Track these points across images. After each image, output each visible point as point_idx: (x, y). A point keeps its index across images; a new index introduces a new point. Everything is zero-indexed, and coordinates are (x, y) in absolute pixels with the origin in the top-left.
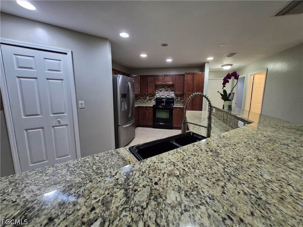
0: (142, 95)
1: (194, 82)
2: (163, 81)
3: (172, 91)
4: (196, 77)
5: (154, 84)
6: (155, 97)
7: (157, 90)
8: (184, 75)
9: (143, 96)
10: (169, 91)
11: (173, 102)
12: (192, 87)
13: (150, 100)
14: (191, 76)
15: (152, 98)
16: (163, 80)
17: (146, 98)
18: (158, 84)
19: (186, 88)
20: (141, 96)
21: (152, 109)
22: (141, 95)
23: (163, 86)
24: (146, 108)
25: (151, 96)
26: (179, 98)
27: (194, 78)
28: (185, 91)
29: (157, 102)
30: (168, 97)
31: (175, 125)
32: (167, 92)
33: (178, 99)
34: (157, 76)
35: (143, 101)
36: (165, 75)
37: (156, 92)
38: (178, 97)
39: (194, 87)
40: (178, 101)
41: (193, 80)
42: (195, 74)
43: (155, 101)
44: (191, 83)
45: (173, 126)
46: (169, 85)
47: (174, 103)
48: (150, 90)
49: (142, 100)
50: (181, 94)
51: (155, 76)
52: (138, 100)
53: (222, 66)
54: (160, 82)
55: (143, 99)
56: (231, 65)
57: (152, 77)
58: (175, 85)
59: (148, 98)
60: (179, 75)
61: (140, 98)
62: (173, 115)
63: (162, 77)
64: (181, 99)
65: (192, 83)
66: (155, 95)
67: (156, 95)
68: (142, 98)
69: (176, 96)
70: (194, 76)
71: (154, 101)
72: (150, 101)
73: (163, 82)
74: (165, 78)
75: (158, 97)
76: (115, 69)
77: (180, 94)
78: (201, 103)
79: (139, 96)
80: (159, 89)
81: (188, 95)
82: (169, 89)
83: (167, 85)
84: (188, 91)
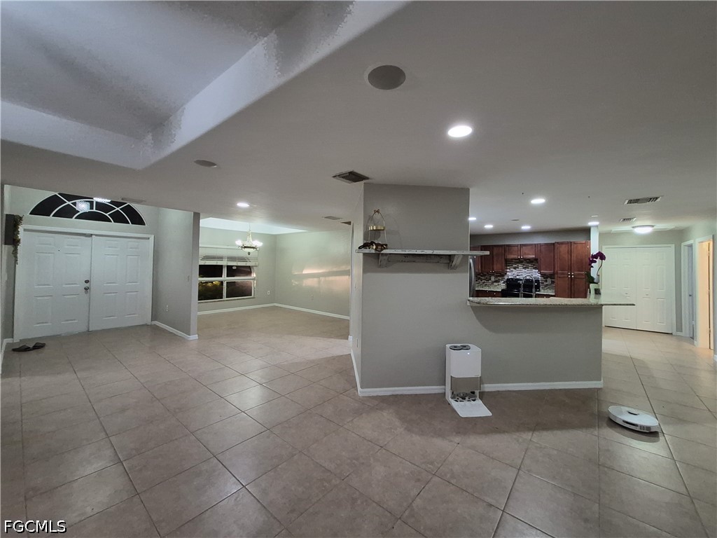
0: (483, 274)
1: (572, 255)
2: (519, 253)
3: (535, 268)
5: (503, 258)
6: (506, 277)
7: (508, 266)
8: (553, 245)
9: (485, 275)
10: (530, 268)
11: (538, 287)
12: (570, 263)
13: (496, 281)
14: (566, 246)
15: (500, 278)
17: (490, 279)
18: (510, 258)
19: (557, 265)
20: (481, 276)
21: (500, 295)
23: (519, 260)
24: (490, 292)
25: (499, 276)
26: (549, 280)
27: (573, 250)
28: (556, 269)
29: (508, 285)
30: (528, 277)
32: (527, 269)
33: (546, 281)
34: (508, 246)
35: (484, 283)
36: (522, 245)
37: (507, 269)
38: (547, 278)
39: (573, 263)
41: (570, 253)
42: (572, 244)
43: (506, 283)
44: (566, 257)
46: (529, 260)
47: (541, 288)
48: (497, 267)
50: (551, 273)
51: (505, 246)
52: (477, 281)
53: (634, 228)
54: (513, 255)
55: (485, 280)
57: (500, 248)
58: (539, 260)
59: (493, 279)
60: (547, 244)
63: (516, 248)
64: (553, 282)
65: (570, 257)
66: (506, 273)
67: (508, 274)
68: (483, 278)
69: (542, 277)
70: (572, 247)
71: (504, 283)
72: (498, 283)
73: (519, 255)
74: (521, 249)
75: (510, 277)
77: (549, 273)
80: (512, 266)
81: (562, 276)
82: (530, 265)
83: (525, 260)
84: (563, 269)
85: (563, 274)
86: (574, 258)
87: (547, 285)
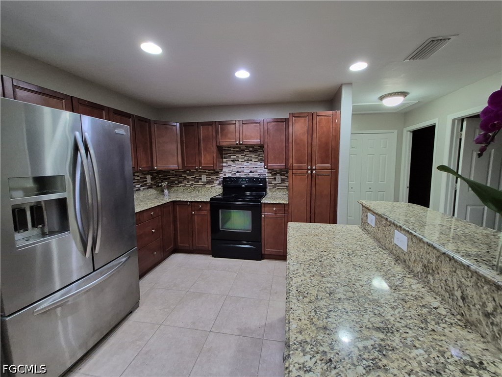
0: (190, 171)
1: (314, 136)
2: (238, 136)
3: (261, 161)
4: (319, 125)
5: (214, 143)
6: (222, 176)
7: (225, 158)
8: (286, 120)
9: (192, 174)
10: (253, 160)
11: (264, 189)
12: (310, 149)
13: (209, 182)
14: (305, 120)
15: (214, 177)
16: (237, 134)
17: (201, 179)
18: (224, 144)
19: (292, 154)
20: (188, 174)
21: (208, 207)
22: (188, 172)
23: (239, 148)
24: (193, 204)
25: (212, 174)
26: (278, 177)
27: (314, 126)
28: (291, 161)
29: (225, 188)
30: (251, 175)
31: (267, 250)
32: (250, 162)
33: (275, 179)
34: (221, 123)
35: (192, 185)
36: (241, 122)
37: (223, 162)
38: (275, 174)
39: (314, 148)
40: (276, 184)
41: (311, 131)
42: (315, 116)
43: (222, 185)
44: (305, 138)
45: (263, 252)
46: (252, 146)
47: (268, 190)
48: (207, 159)
49: (191, 182)
50: (283, 167)
51: (217, 123)
52: (181, 182)
53: (381, 98)
54: (230, 139)
55: (192, 180)
56: (404, 94)
57: (210, 128)
58: (265, 146)
59: (204, 178)
60: (277, 121)
61: (185, 179)
62: (263, 224)
63: (234, 126)
64: (283, 180)
65: (310, 140)
66: (222, 170)
67: (224, 170)
68: (190, 177)
69: (270, 173)
70: (314, 122)
71: (219, 184)
72: (210, 186)
73: (238, 139)
74: (241, 128)
75: (227, 175)
76: (72, 97)
77: (279, 167)
78: (333, 192)
79: (185, 172)
80: (230, 157)
81: (299, 172)
82: (253, 156)
83: (248, 147)
84: (299, 161)
85: (300, 168)
86: (316, 142)
87: (275, 186)
